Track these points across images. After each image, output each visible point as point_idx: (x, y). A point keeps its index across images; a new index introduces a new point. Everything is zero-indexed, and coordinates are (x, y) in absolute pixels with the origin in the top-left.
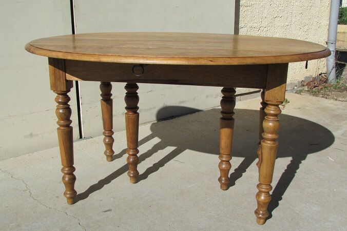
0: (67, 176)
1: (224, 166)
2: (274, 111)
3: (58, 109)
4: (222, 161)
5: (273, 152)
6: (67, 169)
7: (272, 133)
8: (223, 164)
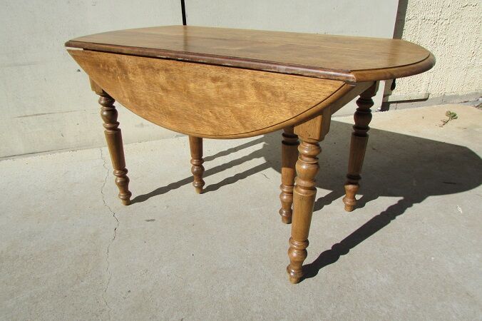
0: (119, 178)
1: (285, 197)
2: (308, 150)
3: (103, 111)
4: (283, 192)
5: (305, 203)
6: (117, 172)
7: (304, 179)
8: (283, 195)
